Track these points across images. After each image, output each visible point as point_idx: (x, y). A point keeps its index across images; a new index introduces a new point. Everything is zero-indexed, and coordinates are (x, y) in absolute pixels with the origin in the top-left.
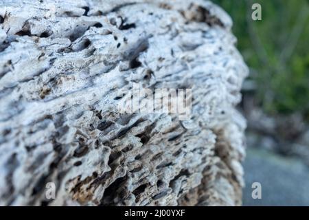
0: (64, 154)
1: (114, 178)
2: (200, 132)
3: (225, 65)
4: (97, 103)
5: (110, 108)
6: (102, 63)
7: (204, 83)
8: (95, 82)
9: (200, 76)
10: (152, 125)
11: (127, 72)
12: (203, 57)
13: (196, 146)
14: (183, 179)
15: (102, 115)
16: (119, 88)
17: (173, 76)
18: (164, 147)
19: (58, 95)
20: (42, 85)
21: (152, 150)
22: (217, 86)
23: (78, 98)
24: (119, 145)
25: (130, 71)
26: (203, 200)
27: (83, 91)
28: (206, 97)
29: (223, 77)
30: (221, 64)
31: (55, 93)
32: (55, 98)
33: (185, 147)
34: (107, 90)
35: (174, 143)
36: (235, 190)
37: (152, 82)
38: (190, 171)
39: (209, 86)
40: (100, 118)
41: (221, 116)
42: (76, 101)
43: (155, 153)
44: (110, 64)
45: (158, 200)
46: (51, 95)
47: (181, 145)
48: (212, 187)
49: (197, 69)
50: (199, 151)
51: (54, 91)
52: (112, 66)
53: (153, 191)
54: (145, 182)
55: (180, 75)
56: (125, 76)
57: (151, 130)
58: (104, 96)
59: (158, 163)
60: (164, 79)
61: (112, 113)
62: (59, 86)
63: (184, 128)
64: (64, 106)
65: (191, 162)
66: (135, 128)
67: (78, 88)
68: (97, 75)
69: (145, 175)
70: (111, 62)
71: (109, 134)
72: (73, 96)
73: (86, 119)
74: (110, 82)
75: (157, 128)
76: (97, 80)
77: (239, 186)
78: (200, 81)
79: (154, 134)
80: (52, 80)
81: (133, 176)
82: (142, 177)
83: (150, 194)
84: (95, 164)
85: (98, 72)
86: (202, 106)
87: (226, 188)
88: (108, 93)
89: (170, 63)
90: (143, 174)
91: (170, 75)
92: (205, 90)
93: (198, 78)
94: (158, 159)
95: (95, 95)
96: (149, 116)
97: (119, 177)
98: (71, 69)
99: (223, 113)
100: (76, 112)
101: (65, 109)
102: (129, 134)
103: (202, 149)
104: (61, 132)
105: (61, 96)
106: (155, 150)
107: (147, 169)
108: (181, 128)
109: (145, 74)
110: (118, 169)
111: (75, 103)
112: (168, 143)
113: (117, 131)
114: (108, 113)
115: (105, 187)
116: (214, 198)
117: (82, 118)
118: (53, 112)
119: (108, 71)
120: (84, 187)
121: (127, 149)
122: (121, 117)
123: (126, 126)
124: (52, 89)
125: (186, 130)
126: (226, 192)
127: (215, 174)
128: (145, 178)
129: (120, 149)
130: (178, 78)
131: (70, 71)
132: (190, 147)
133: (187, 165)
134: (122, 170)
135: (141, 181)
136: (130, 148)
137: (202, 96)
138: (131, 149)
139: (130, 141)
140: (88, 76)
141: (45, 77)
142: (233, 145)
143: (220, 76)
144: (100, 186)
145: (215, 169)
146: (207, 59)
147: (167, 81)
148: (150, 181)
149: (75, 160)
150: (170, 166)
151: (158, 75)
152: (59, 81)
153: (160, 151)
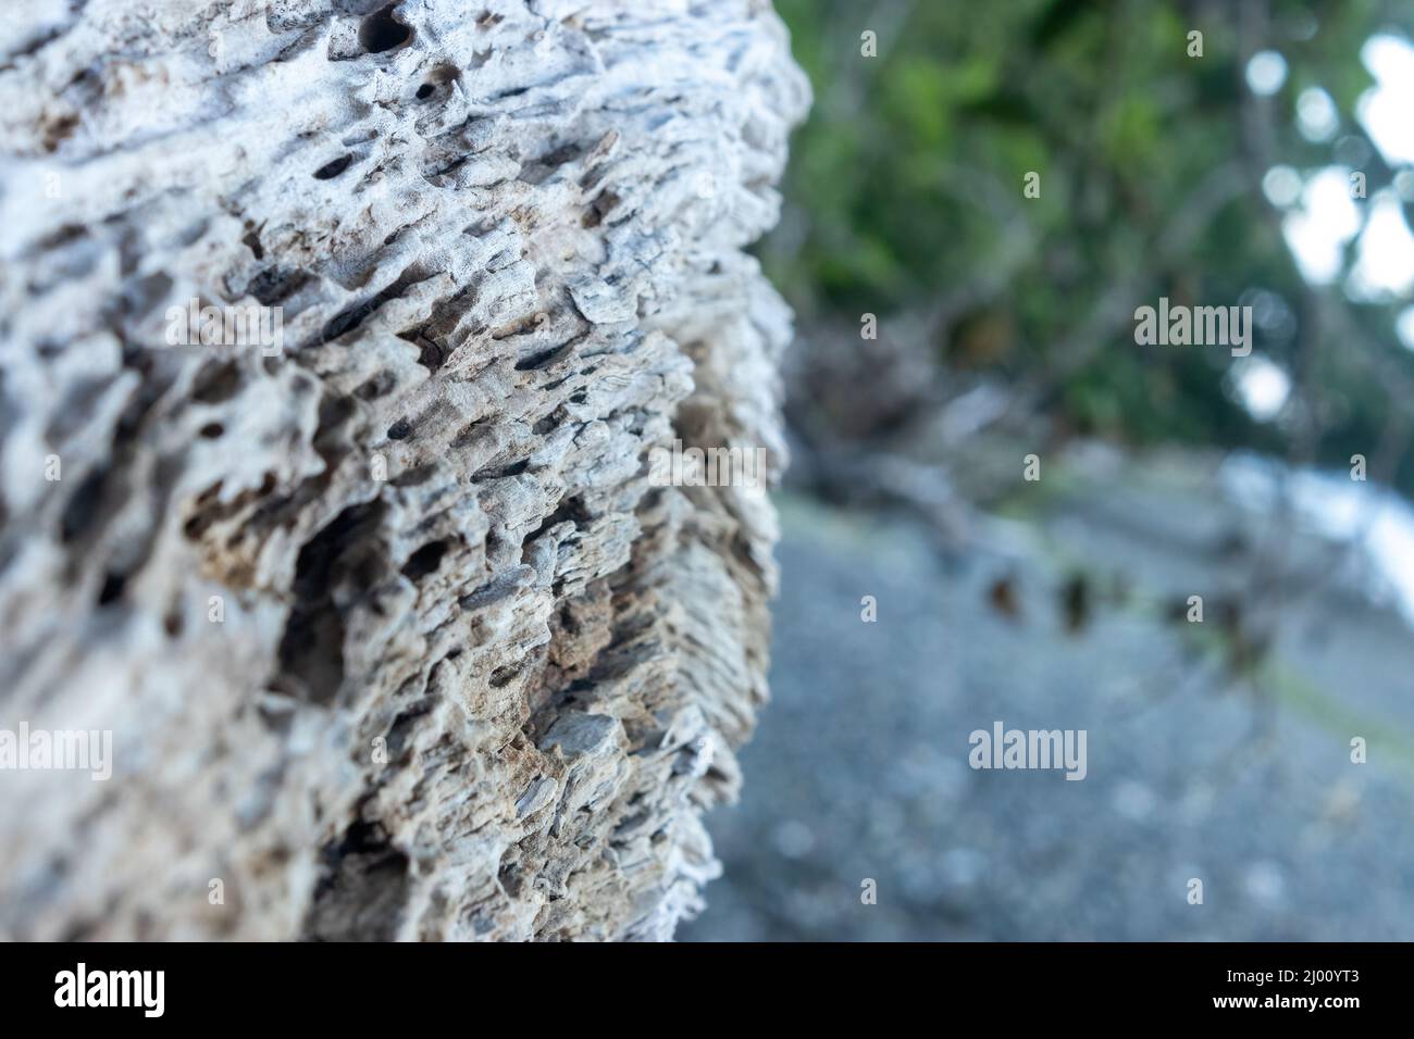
0: (164, 387)
1: (334, 503)
2: (639, 341)
3: (733, 61)
4: (250, 186)
5: (300, 215)
6: (262, 21)
7: (655, 135)
8: (240, 98)
9: (634, 101)
10: (457, 297)
11: (355, 64)
12: (647, 23)
13: (620, 400)
14: (564, 536)
15: (264, 240)
16: (332, 130)
17: (532, 97)
18: (502, 393)
19: (107, 141)
20: (46, 94)
21: (454, 402)
22: (705, 151)
23: (181, 160)
24: (342, 371)
25: (368, 61)
26: (632, 635)
27: (201, 133)
28: (661, 195)
29: (727, 111)
30: (720, 56)
31: (93, 132)
32: (99, 154)
33: (579, 399)
34: (285, 136)
35: (541, 378)
36: (747, 602)
37: (454, 114)
38: (592, 504)
39: (674, 148)
40: (258, 252)
41: (707, 283)
42: (175, 173)
43: (470, 416)
44: (288, 26)
45: (483, 611)
46: (79, 142)
47: (566, 391)
48: (660, 583)
49: (626, 74)
50: (629, 420)
51: (92, 125)
52: (297, 33)
53: (468, 570)
54: (445, 529)
55: (560, 92)
56: (354, 81)
57: (455, 317)
58: (278, 160)
59: (480, 457)
60: (497, 107)
61: (302, 235)
62: (113, 103)
63: (581, 317)
64: (131, 193)
65: (598, 464)
66: (396, 301)
67: (177, 119)
68: (245, 68)
69: (447, 501)
70: (289, 16)
71: (297, 321)
72: (166, 152)
73: (219, 253)
74: (297, 101)
75: (478, 311)
76: (249, 92)
77: (762, 587)
78: (640, 121)
79: (465, 333)
80: (81, 77)
81: (403, 502)
82: (436, 509)
83: (456, 584)
84: (268, 440)
85: (247, 56)
86: (648, 231)
87: (713, 593)
88: (289, 150)
89: (517, 38)
90: (436, 497)
91: (520, 91)
92: (658, 166)
93: (629, 113)
94: (482, 443)
95: (243, 155)
96: (448, 259)
97: (353, 499)
98: (147, 35)
99: (716, 269)
100: (178, 217)
101: (135, 202)
102: (377, 327)
103: (641, 412)
104: (138, 298)
105: (118, 147)
106: (469, 404)
107: (453, 479)
108: (568, 317)
109: (423, 78)
110: (348, 467)
111: (168, 182)
112: (517, 377)
113: (330, 312)
114: (286, 236)
115: (300, 537)
116: (671, 629)
117: (202, 246)
118: (91, 214)
119: (283, 56)
120: (221, 531)
121: (372, 390)
122: (335, 257)
123: (359, 291)
124: (85, 114)
125: (587, 328)
126: (711, 610)
127: (675, 526)
128: (445, 514)
129: (349, 385)
130: (553, 106)
131: (143, 44)
132: (601, 402)
133: (581, 477)
134: (365, 474)
135: (427, 525)
136: (383, 385)
137: (648, 186)
138: (388, 390)
139: (382, 356)
140: (209, 70)
141: (56, 60)
142: (742, 412)
143: (717, 108)
144: (278, 534)
145: (676, 510)
146: (661, 32)
147: (512, 115)
148: (462, 527)
149: (200, 415)
150: (526, 476)
151: (475, 89)
152: (110, 85)
153: (488, 410)
